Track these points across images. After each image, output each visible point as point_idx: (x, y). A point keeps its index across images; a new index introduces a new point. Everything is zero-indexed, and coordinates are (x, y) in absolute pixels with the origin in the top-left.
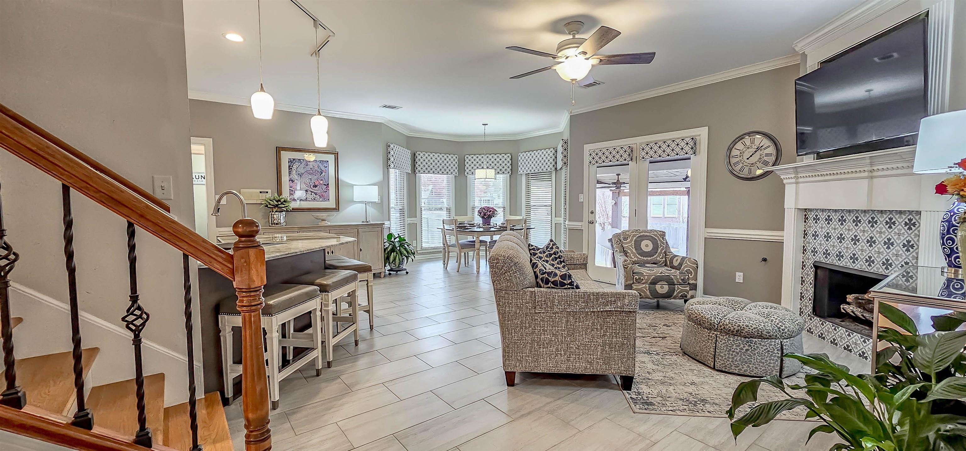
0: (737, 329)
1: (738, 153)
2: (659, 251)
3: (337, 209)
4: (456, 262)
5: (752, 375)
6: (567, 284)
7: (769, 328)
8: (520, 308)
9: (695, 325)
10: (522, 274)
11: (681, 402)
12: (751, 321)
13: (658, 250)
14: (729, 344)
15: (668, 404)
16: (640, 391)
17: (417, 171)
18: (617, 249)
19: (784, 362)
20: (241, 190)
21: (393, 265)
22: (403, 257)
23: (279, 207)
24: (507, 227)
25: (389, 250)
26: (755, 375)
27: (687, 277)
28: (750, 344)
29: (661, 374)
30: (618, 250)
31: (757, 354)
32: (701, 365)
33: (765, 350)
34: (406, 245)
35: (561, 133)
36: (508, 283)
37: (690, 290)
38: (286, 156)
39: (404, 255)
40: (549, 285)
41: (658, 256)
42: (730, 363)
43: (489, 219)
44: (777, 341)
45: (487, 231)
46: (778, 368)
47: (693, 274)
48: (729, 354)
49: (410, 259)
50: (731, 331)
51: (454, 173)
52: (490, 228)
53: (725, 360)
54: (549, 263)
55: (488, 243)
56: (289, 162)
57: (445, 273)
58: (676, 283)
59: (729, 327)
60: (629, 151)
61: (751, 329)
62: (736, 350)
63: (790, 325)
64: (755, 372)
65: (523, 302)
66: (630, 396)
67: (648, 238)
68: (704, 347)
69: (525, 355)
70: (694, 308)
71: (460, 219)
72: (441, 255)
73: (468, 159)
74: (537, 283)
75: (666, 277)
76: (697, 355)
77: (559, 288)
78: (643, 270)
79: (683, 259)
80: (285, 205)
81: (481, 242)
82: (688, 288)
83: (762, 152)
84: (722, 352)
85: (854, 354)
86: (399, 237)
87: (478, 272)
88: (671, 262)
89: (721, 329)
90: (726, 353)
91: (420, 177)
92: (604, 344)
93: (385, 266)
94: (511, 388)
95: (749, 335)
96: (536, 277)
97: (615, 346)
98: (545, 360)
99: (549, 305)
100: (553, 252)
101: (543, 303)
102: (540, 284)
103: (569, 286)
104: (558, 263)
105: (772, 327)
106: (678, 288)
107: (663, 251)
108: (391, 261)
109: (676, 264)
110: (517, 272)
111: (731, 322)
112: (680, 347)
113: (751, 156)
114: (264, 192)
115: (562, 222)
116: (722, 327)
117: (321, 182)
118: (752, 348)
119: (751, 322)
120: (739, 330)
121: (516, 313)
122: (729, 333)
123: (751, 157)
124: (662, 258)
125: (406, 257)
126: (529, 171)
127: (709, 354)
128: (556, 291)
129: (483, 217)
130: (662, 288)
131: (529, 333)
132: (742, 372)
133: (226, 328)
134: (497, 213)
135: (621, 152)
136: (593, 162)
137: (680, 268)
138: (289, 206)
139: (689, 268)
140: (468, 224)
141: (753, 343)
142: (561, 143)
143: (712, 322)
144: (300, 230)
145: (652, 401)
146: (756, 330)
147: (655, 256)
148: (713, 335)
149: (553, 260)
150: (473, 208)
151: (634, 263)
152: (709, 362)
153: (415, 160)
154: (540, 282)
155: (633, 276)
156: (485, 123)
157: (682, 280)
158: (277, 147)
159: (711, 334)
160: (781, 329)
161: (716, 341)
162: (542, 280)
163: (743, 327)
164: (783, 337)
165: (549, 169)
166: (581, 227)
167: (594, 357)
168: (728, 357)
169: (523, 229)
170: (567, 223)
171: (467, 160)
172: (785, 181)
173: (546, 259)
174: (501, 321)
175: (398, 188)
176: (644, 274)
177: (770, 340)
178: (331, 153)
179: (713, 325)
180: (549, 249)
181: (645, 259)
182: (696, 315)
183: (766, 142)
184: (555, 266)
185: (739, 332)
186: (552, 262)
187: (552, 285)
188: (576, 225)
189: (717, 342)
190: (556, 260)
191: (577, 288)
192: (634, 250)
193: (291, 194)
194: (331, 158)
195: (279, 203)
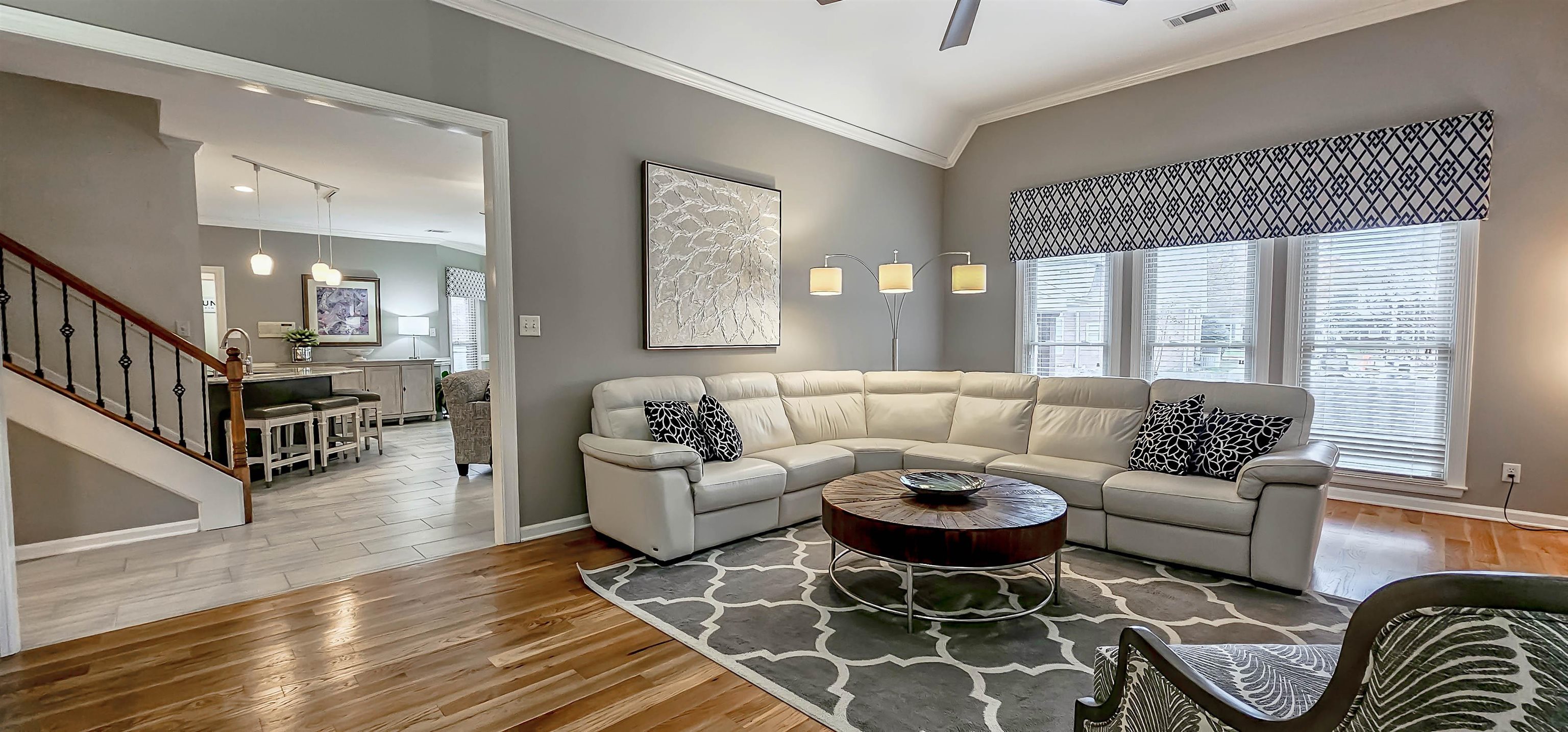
3: (378, 343)
20: (259, 323)
23: (304, 341)
38: (314, 285)
56: (317, 291)
69: (470, 451)
80: (310, 339)
94: (463, 477)
114: (287, 325)
138: (316, 340)
158: (302, 275)
178: (370, 280)
193: (320, 327)
194: (370, 286)
195: (303, 337)
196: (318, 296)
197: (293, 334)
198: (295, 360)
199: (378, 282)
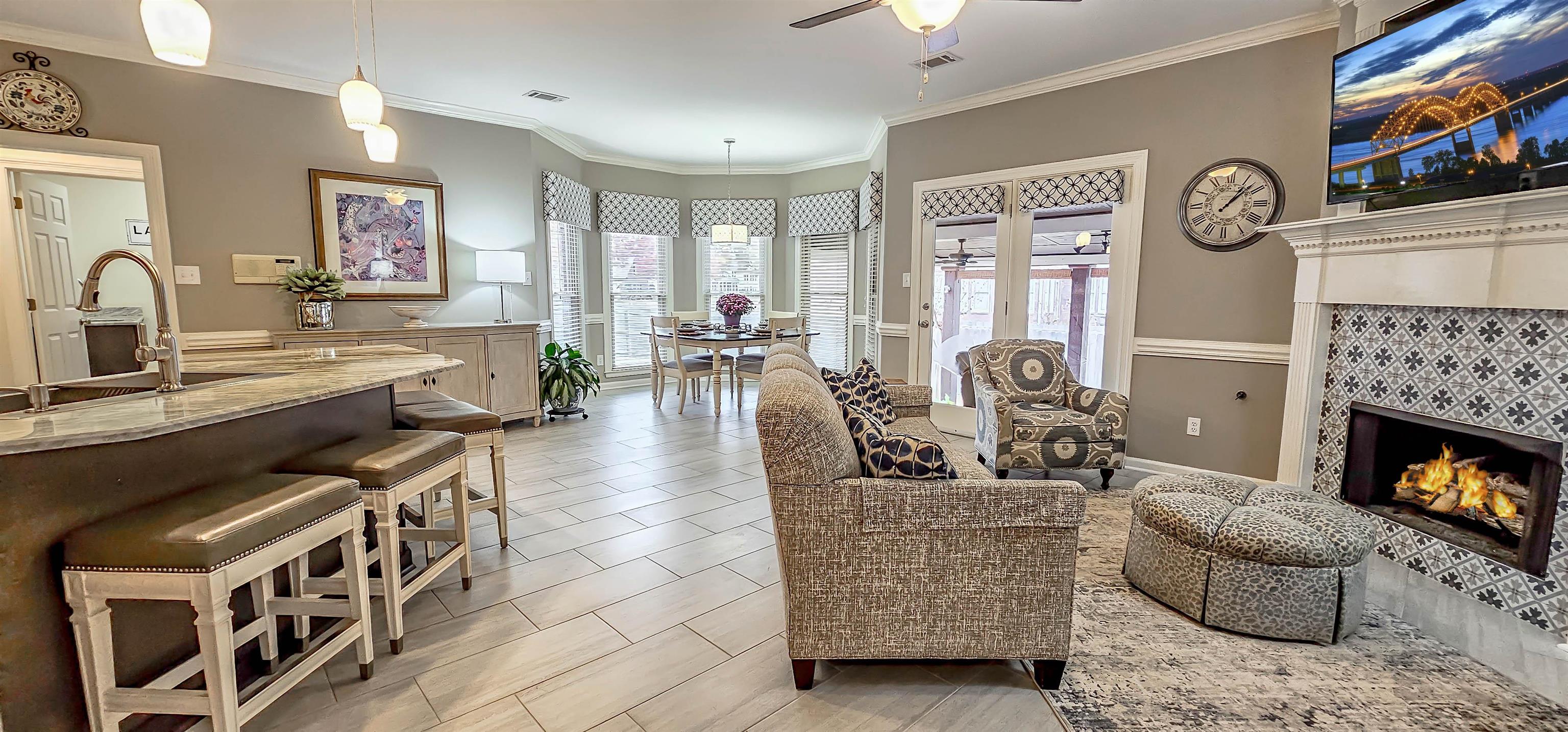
0: (1256, 547)
1: (1202, 199)
2: (1055, 378)
3: (443, 296)
4: (676, 394)
5: (1280, 637)
6: (933, 470)
7: (1321, 546)
8: (828, 524)
9: (1163, 536)
10: (832, 448)
11: (1166, 715)
12: (1284, 531)
13: (1052, 377)
14: (1237, 576)
15: (1142, 723)
16: (1077, 688)
17: (602, 227)
18: (978, 376)
19: (1343, 611)
20: (234, 256)
21: (557, 403)
22: (577, 388)
23: (317, 292)
24: (770, 332)
25: (548, 374)
26: (1285, 637)
27: (1110, 428)
28: (1279, 576)
29: (1103, 641)
30: (981, 378)
31: (1292, 598)
32: (1172, 613)
33: (1309, 588)
34: (581, 366)
35: (867, 163)
36: (802, 470)
37: (1114, 451)
38: (330, 190)
39: (579, 385)
40: (891, 472)
41: (1053, 389)
42: (1236, 614)
43: (738, 316)
44: (1332, 570)
45: (733, 339)
46: (1332, 623)
47: (1120, 423)
48: (1235, 596)
49: (590, 391)
50: (1243, 551)
51: (672, 233)
52: (740, 333)
53: (1227, 608)
54: (862, 406)
55: (735, 360)
56: (338, 201)
57: (656, 416)
58: (1089, 438)
59: (1239, 543)
60: (998, 194)
61: (1285, 549)
62: (1250, 589)
63: (1356, 539)
64: (1286, 631)
65: (834, 511)
66: (1059, 704)
67: (1031, 355)
68: (1181, 579)
69: (838, 623)
70: (1159, 501)
71: (685, 316)
72: (649, 381)
73: (698, 207)
74: (863, 465)
75: (1074, 430)
76: (1165, 595)
77: (913, 478)
78: (1027, 415)
79: (1101, 394)
80: (329, 288)
81: (724, 357)
82: (1110, 449)
83: (1248, 197)
84: (1221, 591)
85: (1431, 576)
86: (569, 350)
87: (718, 415)
88: (1076, 399)
89: (1222, 547)
90: (1230, 593)
91: (608, 239)
92: (1009, 595)
93: (542, 406)
94: (805, 694)
95: (1280, 560)
96: (861, 451)
97: (1031, 600)
98: (881, 634)
99: (892, 515)
100: (869, 384)
101: (879, 511)
102: (869, 468)
103: (936, 474)
104: (878, 406)
105: (1324, 543)
106: (1093, 449)
107: (1061, 380)
108: (553, 396)
109: (1085, 402)
110: (822, 443)
111: (1244, 533)
112: (1123, 573)
113: (1227, 205)
114: (285, 261)
115: (867, 323)
116: (1224, 543)
117: (409, 243)
118: (1283, 584)
119: (1285, 534)
120: (1259, 550)
121: (818, 534)
122: (1238, 556)
123: (1226, 208)
124: (1059, 392)
125: (583, 387)
126: (807, 231)
127: (1193, 595)
128: (908, 485)
129: (726, 314)
130: (1065, 448)
131: (847, 578)
132: (1259, 632)
133: (84, 604)
134: (753, 306)
135: (984, 195)
136: (931, 214)
137: (1095, 412)
138: (339, 289)
139: (1113, 413)
140: (700, 326)
141: (1287, 574)
142: (870, 178)
143: (1202, 532)
144: (363, 338)
145: (1108, 716)
146: (1295, 550)
147: (1048, 388)
148: (1204, 558)
149: (869, 400)
150: (708, 297)
151: (1013, 401)
152: (1192, 610)
153: (598, 207)
154: (870, 463)
155: (1013, 426)
156: (730, 137)
157: (1100, 433)
158: (309, 169)
159: (1198, 556)
160: (1339, 547)
161: (1210, 569)
162: (874, 458)
163: (1268, 543)
164: (1344, 563)
165: (844, 228)
166: (905, 333)
167: (987, 624)
168: (1234, 602)
169: (799, 336)
170: (879, 324)
171: (696, 210)
172: (1297, 253)
173: (857, 398)
174: (785, 554)
175: (567, 258)
176: (1034, 423)
177: (1319, 569)
178: (427, 185)
179: (1205, 538)
180: (860, 379)
181: (1030, 393)
182: (1165, 516)
183: (1257, 179)
184: (874, 412)
185: (1260, 554)
186: (868, 405)
187: (899, 473)
188: (896, 328)
189: (1212, 572)
190: (874, 401)
191: (951, 477)
192: (1010, 378)
193: (344, 266)
194: (427, 196)
195: (317, 283)
196: (339, 210)
197: (297, 277)
198: (303, 326)
199: (439, 190)
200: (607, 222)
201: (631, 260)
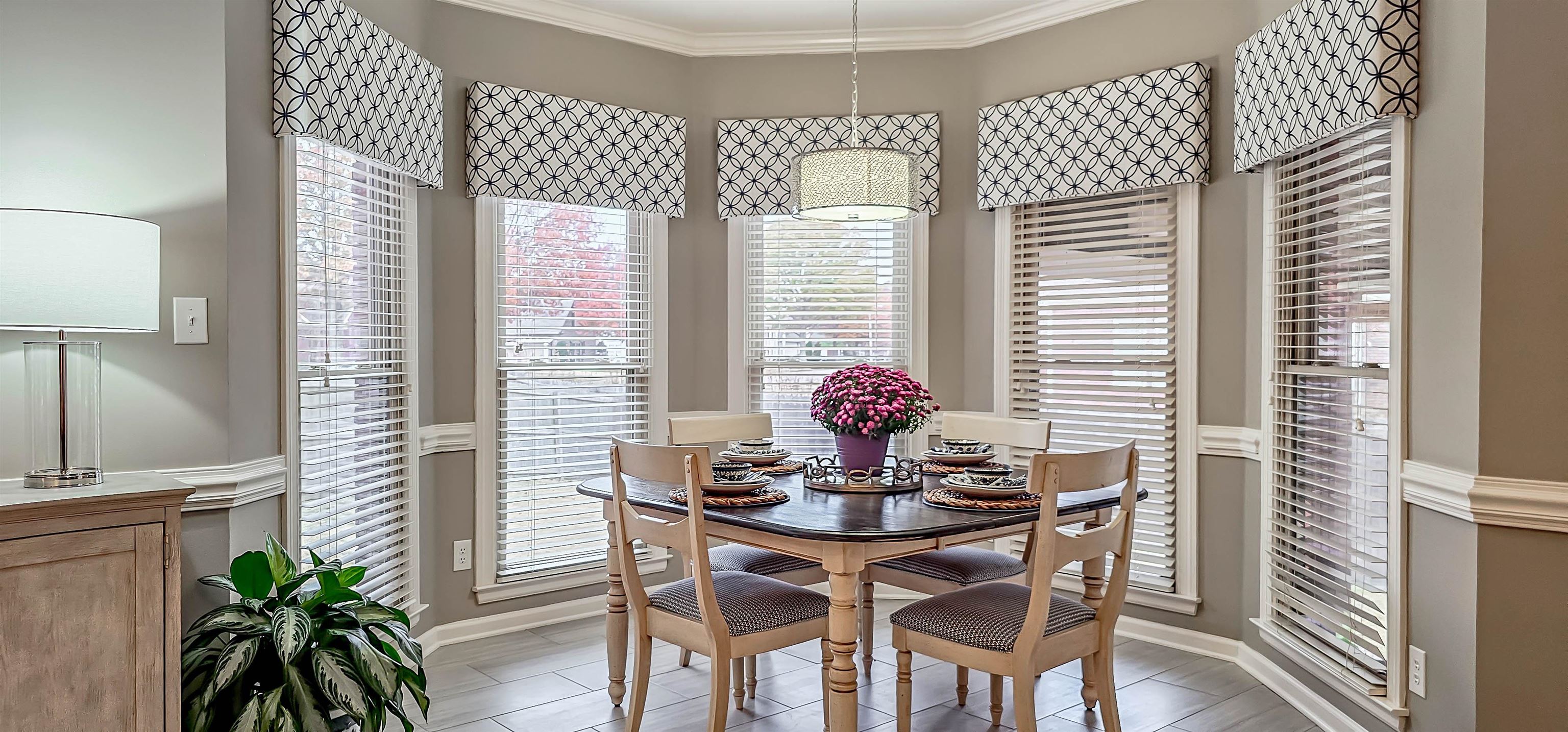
17: (477, 182)
51: (666, 204)
73: (736, 137)
86: (325, 570)
91: (493, 214)
153: (468, 126)
171: (729, 144)
200: (490, 168)
201: (568, 302)
